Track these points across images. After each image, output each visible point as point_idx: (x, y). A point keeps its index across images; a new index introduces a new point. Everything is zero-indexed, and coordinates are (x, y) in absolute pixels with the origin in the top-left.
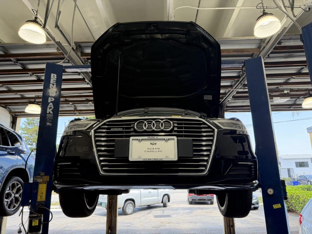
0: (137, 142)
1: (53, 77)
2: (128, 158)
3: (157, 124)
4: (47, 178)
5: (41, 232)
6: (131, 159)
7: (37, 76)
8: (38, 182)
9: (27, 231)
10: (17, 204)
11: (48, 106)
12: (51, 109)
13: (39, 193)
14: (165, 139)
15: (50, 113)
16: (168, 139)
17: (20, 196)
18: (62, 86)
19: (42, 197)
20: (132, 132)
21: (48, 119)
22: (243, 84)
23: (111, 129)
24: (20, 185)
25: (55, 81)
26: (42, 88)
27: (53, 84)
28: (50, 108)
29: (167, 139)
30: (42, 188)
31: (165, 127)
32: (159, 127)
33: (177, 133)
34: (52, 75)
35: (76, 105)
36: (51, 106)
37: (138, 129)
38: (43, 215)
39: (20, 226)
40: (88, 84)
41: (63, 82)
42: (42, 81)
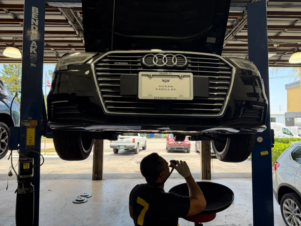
0: (147, 78)
1: (35, 11)
2: (137, 95)
3: (169, 59)
4: (35, 123)
5: (33, 175)
6: (140, 97)
7: (14, 14)
8: (26, 126)
9: (18, 175)
10: (4, 149)
11: (30, 45)
12: (35, 48)
13: (28, 138)
14: (179, 76)
15: (33, 53)
16: (183, 75)
17: (6, 141)
18: (45, 29)
19: (31, 141)
20: (140, 67)
21: (31, 59)
22: (234, 35)
23: (115, 63)
24: (5, 131)
25: (37, 16)
26: (22, 29)
27: (35, 20)
28: (33, 47)
29: (181, 76)
30: (31, 133)
31: (178, 62)
32: (171, 62)
33: (192, 70)
34: (33, 8)
35: (58, 51)
36: (34, 44)
37: (147, 64)
38: (33, 159)
39: (10, 169)
40: (71, 26)
41: (45, 23)
42: (21, 20)
